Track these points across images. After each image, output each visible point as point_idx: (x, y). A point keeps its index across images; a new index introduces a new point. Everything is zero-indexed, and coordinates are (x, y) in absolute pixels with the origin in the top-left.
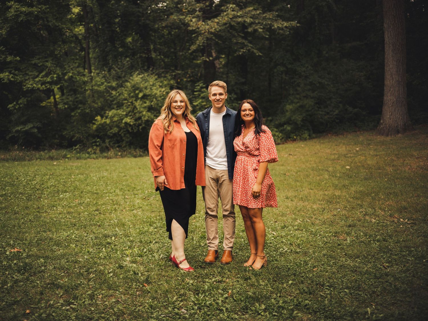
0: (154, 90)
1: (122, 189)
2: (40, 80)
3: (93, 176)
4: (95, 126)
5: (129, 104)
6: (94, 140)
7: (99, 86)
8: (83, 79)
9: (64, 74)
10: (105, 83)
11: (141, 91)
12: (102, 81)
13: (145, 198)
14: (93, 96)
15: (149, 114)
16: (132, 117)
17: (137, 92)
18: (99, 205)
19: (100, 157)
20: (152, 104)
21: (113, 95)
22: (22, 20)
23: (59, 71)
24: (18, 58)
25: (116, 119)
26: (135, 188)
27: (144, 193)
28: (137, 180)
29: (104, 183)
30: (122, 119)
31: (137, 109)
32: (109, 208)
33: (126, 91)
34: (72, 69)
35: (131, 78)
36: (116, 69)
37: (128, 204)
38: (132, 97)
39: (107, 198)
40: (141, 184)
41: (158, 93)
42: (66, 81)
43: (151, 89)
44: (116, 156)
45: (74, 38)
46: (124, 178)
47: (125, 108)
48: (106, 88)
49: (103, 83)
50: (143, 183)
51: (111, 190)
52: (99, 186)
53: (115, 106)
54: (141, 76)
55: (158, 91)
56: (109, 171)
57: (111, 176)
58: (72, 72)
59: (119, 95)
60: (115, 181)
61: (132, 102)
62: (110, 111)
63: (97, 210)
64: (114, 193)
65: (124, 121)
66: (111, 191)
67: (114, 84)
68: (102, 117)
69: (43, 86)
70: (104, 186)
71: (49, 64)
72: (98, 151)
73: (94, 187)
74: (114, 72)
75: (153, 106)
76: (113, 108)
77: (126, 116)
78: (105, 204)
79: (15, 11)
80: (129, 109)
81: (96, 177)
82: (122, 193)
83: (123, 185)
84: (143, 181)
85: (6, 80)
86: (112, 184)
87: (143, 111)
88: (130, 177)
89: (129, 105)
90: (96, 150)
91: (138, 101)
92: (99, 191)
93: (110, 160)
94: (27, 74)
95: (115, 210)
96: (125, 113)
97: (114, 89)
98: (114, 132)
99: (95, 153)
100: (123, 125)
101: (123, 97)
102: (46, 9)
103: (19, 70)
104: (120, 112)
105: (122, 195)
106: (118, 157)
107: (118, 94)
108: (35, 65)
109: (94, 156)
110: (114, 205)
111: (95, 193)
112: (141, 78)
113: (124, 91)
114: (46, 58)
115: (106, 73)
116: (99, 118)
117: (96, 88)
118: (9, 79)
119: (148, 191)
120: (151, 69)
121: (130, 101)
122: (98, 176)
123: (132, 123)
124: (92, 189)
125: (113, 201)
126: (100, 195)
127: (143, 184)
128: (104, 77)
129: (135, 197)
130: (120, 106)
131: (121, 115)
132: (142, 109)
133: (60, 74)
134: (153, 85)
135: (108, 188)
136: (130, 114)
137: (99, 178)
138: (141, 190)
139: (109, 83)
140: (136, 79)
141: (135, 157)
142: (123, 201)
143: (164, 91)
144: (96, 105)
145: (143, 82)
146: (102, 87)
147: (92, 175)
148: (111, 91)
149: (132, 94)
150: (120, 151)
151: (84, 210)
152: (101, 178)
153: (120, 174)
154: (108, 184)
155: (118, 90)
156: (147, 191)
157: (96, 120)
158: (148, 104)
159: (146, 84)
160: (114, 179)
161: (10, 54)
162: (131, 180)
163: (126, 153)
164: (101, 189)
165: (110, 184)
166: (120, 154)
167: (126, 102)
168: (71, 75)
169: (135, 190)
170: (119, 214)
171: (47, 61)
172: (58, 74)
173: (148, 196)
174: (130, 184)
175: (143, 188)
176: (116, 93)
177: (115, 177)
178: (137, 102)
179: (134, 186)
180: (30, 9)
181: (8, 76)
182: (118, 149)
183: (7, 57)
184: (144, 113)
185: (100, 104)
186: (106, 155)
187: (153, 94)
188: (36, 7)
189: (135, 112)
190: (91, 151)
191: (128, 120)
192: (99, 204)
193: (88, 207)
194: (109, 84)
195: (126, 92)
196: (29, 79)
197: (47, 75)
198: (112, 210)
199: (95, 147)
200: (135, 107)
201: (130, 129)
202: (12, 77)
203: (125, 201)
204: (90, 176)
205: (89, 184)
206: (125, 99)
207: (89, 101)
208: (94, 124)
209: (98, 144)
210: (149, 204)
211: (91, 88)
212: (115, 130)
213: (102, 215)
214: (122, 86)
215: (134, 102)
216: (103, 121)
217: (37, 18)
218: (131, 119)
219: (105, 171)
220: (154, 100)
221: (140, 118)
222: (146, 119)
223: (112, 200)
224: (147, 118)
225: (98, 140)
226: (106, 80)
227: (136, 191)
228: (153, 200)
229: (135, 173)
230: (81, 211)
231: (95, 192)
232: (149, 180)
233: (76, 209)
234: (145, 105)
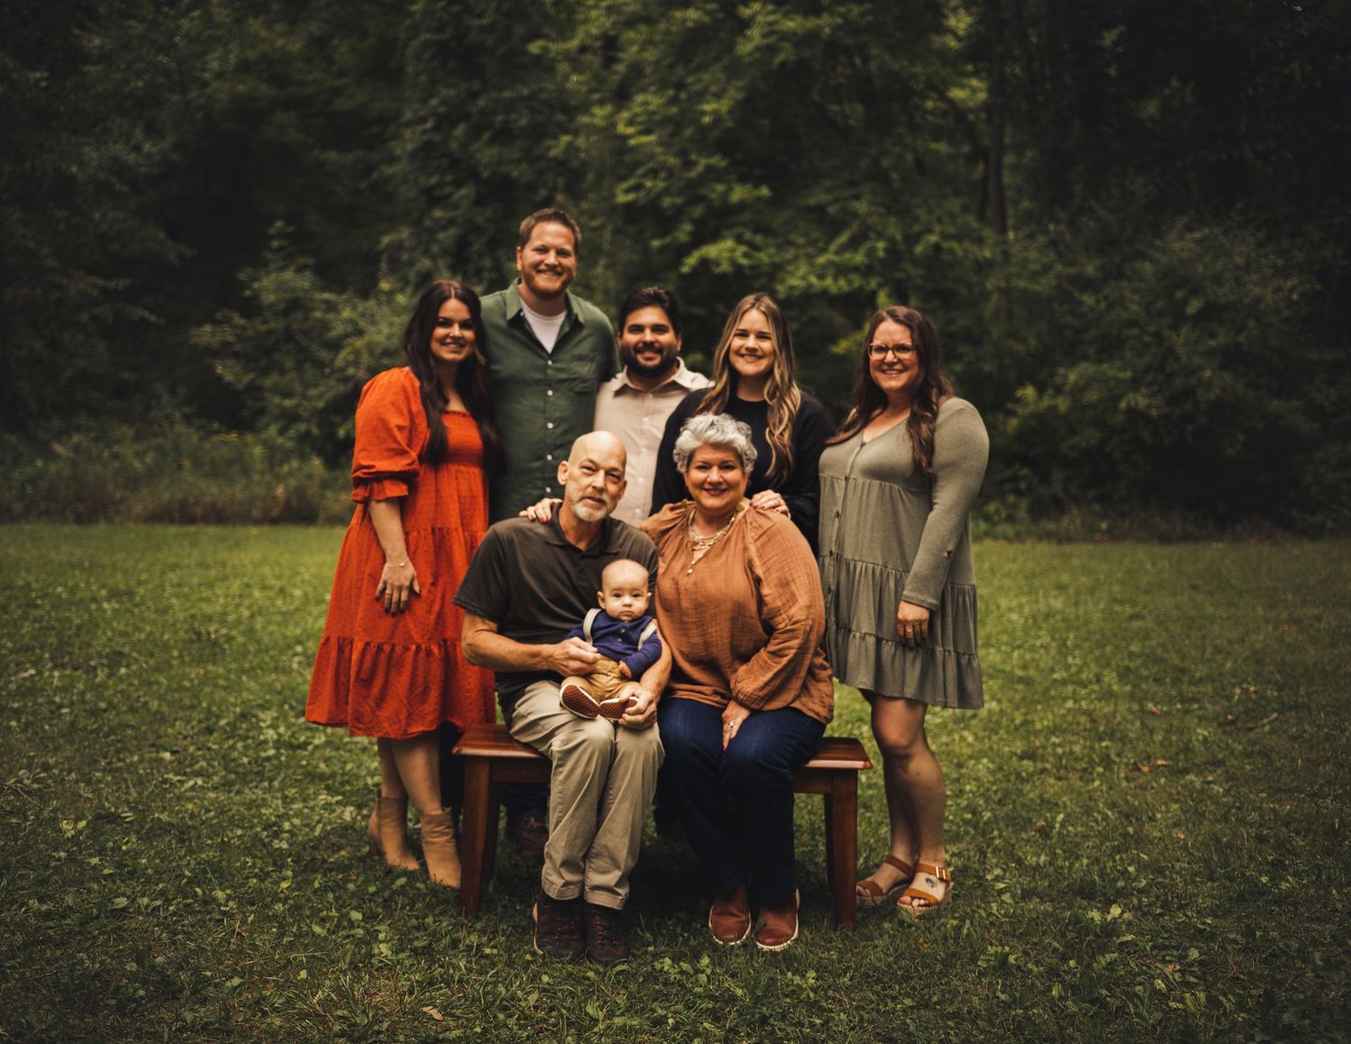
0: (1251, 287)
1: (1128, 669)
2: (831, 263)
3: (1010, 610)
4: (1013, 423)
5: (1147, 339)
6: (1008, 473)
7: (1035, 275)
8: (979, 254)
9: (911, 240)
10: (1059, 267)
11: (1194, 293)
12: (1045, 260)
13: (1232, 722)
14: (1010, 314)
15: (1228, 377)
16: (1155, 388)
17: (1180, 294)
18: (1036, 734)
19: (1029, 533)
20: (1242, 338)
21: (1084, 309)
22: (783, 64)
23: (894, 230)
24: (765, 191)
25: (1092, 396)
26: (1183, 671)
27: (1229, 698)
28: (1189, 637)
29: (1053, 638)
30: (1118, 398)
31: (1177, 359)
32: (1077, 748)
33: (1135, 291)
34: (940, 220)
35: (1158, 242)
36: (1101, 212)
37: (1158, 737)
38: (1161, 314)
39: (1070, 704)
40: (1208, 655)
41: (1269, 296)
42: (916, 262)
43: (1238, 281)
44: (1090, 535)
45: (951, 119)
46: (1135, 624)
47: (1128, 354)
48: (1059, 286)
49: (1047, 269)
50: (1218, 650)
51: (1080, 671)
52: (1033, 649)
53: (1091, 351)
54: (1197, 235)
55: (1269, 290)
56: (1071, 591)
57: (1081, 612)
58: (937, 228)
59: (1110, 307)
60: (1098, 636)
61: (1158, 335)
62: (1072, 365)
63: (1030, 755)
64: (1096, 687)
65: (1123, 405)
66: (1084, 676)
67: (1090, 269)
68: (1041, 389)
69: (842, 282)
70: (1053, 652)
71: (861, 207)
72: (1022, 513)
73: (1016, 654)
74: (1092, 224)
75: (1246, 349)
76: (1085, 358)
77: (1135, 384)
78: (1064, 731)
79: (765, 36)
80: (1146, 359)
81: (1021, 613)
82: (1128, 688)
83: (1132, 655)
84: (1218, 642)
85: (725, 267)
86: (1086, 645)
87: (1203, 368)
88: (1160, 623)
89: (1147, 345)
90: (1015, 507)
91: (1184, 330)
92: (1032, 672)
93: (1067, 548)
94: (790, 243)
95: (1107, 762)
96: (1128, 374)
97: (1087, 284)
98: (1084, 444)
99: (1011, 519)
100: (1121, 417)
101: (1125, 315)
102: (863, 14)
103: (767, 231)
104: (1110, 369)
105: (1132, 697)
106: (1098, 536)
107: (1103, 305)
108: (820, 210)
109: (1007, 529)
110: (1101, 740)
111: (1021, 680)
112: (1199, 241)
113: (1128, 294)
114: (853, 184)
115: (1062, 227)
116: (1029, 392)
117: (1022, 284)
118: (733, 262)
119: (1245, 691)
120: (1239, 206)
121: (1152, 329)
122: (1027, 610)
123: (1154, 413)
124: (1004, 662)
125: (1093, 721)
126: (1039, 688)
127: (1219, 657)
128: (1053, 244)
129: (1187, 712)
130: (1109, 347)
131: (1112, 383)
132: (1197, 360)
133: (899, 237)
134: (1247, 268)
135: (1070, 660)
136: (1150, 378)
137: (1034, 617)
138: (1213, 681)
139: (1073, 263)
140: (1178, 245)
141: (1165, 539)
142: (1138, 724)
143: (1291, 291)
144: (1020, 348)
145: (1207, 259)
146: (1043, 281)
147: (1003, 603)
148: (1077, 294)
149: (1159, 305)
150: (1104, 516)
151: (978, 746)
152: (1040, 620)
153: (1118, 608)
154: (1069, 643)
155: (1106, 291)
156: (1238, 691)
157: (1018, 401)
158: (1222, 338)
159: (1219, 266)
160: (1092, 628)
161: (742, 179)
162: (1165, 635)
163: (1127, 524)
164: (1042, 665)
165: (1076, 647)
166: (1104, 526)
167: (1135, 331)
168: (933, 238)
169: (1186, 678)
170: (1124, 784)
171: (857, 197)
172: (891, 240)
173: (1246, 713)
174: (1159, 651)
175: (1221, 674)
176: (1098, 302)
177: (1097, 616)
178: (1178, 335)
179: (1177, 661)
180: (811, 23)
181: (732, 250)
182: (1097, 507)
183: (730, 190)
184: (1207, 374)
185: (1033, 342)
186: (1051, 526)
187: (1247, 301)
188: (832, 14)
189: (1169, 369)
190: (997, 512)
191: (1140, 400)
192: (1038, 726)
193: (995, 738)
194: (1072, 271)
195: (1136, 297)
196: (796, 258)
197: (853, 244)
198: (1091, 762)
199: (1011, 498)
200: (1171, 351)
201: (1146, 435)
202: (746, 255)
203: (1144, 726)
204: (998, 607)
205: (994, 641)
206: (1133, 323)
207: (996, 331)
208: (1011, 413)
209: (1023, 485)
210: (1257, 748)
211: (1003, 285)
212: (1089, 437)
213: (1052, 781)
214: (1119, 274)
215: (1166, 332)
216: (1046, 402)
217: (833, 48)
218: (1153, 395)
219: (1054, 593)
220: (1251, 324)
221: (1188, 393)
222: (1212, 396)
223: (1089, 713)
224: (1218, 392)
225: (1025, 472)
226: (1061, 256)
227: (1190, 683)
228: (1272, 732)
229: (1178, 608)
230: (967, 751)
231: (1020, 673)
232: (1242, 641)
233: (944, 739)
234: (1212, 343)
